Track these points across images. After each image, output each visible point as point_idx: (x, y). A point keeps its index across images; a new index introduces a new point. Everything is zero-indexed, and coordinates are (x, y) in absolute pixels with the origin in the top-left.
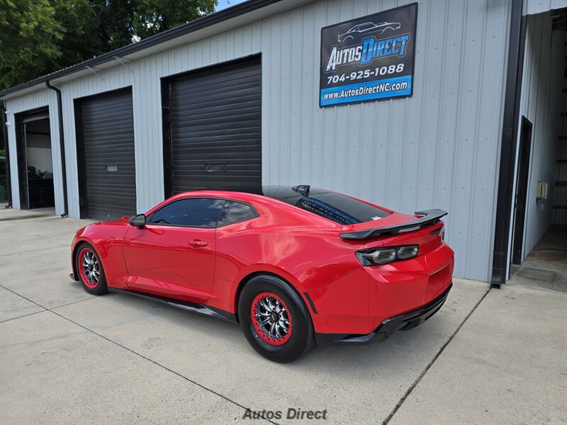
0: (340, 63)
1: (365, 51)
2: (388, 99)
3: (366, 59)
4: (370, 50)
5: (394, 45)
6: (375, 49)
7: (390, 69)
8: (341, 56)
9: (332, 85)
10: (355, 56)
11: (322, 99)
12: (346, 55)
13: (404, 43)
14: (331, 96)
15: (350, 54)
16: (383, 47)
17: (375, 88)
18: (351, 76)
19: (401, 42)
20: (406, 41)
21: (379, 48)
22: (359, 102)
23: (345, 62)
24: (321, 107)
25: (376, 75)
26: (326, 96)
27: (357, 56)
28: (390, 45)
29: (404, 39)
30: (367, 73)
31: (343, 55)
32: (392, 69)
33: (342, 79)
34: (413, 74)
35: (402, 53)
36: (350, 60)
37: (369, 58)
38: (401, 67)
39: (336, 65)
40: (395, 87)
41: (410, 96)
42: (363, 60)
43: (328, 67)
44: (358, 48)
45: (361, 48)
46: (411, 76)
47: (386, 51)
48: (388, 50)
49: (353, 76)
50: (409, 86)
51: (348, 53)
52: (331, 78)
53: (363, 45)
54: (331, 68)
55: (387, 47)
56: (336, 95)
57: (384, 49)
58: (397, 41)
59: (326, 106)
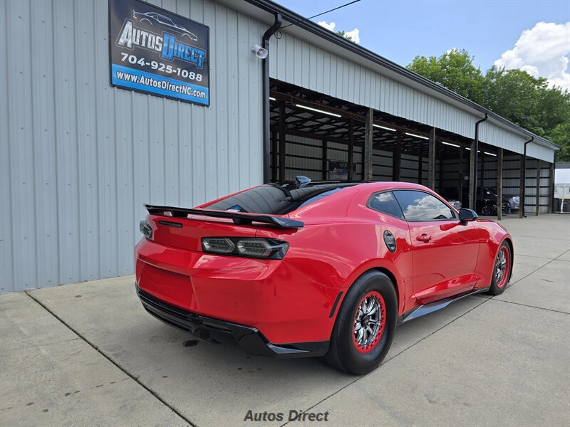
0: (138, 43)
1: (166, 45)
2: (190, 102)
3: (167, 53)
4: (171, 47)
5: (193, 54)
6: (176, 48)
7: (191, 75)
8: (138, 36)
9: (127, 64)
10: (155, 45)
11: (114, 75)
12: (144, 38)
13: (201, 56)
14: (127, 77)
15: (150, 40)
16: (183, 51)
17: (177, 87)
18: (152, 64)
19: (199, 55)
20: (203, 56)
21: (179, 49)
22: (162, 96)
23: (143, 45)
24: (113, 86)
25: (179, 74)
26: (120, 75)
27: (158, 47)
28: (190, 52)
29: (201, 53)
30: (170, 69)
31: (141, 37)
32: (192, 75)
33: (141, 62)
34: (209, 87)
35: (200, 65)
36: (149, 46)
37: (170, 55)
38: (199, 77)
39: (132, 44)
40: (196, 93)
41: (208, 106)
42: (164, 53)
43: (122, 41)
44: (158, 37)
45: (162, 40)
46: (207, 89)
47: (186, 56)
48: (188, 56)
49: (155, 65)
50: (207, 97)
51: (147, 38)
52: (126, 55)
53: (163, 37)
54: (126, 44)
55: (187, 52)
56: (134, 78)
57: (184, 53)
58: (195, 52)
59: (120, 87)
